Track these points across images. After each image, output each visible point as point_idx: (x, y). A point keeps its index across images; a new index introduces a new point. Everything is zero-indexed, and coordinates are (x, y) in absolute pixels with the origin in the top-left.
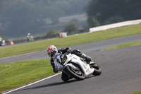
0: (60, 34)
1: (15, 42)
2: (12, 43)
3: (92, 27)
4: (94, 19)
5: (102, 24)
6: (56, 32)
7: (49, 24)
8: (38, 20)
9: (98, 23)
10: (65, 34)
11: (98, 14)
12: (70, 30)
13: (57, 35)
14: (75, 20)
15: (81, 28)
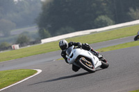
0: (12, 46)
3: (44, 38)
4: (45, 31)
5: (53, 35)
6: (8, 44)
9: (49, 34)
10: (17, 46)
11: (49, 26)
12: (22, 42)
13: (10, 48)
14: (27, 33)
15: (33, 40)
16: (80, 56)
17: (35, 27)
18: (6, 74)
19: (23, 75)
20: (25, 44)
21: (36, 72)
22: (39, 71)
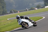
1: (20, 12)
2: (19, 12)
6: (34, 8)
7: (31, 5)
8: (27, 4)
10: (36, 9)
12: (38, 7)
13: (34, 9)
14: (40, 4)
15: (42, 7)
16: (23, 22)
17: (43, 2)
18: (32, 18)
19: (39, 19)
20: (39, 8)
21: (43, 18)
22: (44, 18)
